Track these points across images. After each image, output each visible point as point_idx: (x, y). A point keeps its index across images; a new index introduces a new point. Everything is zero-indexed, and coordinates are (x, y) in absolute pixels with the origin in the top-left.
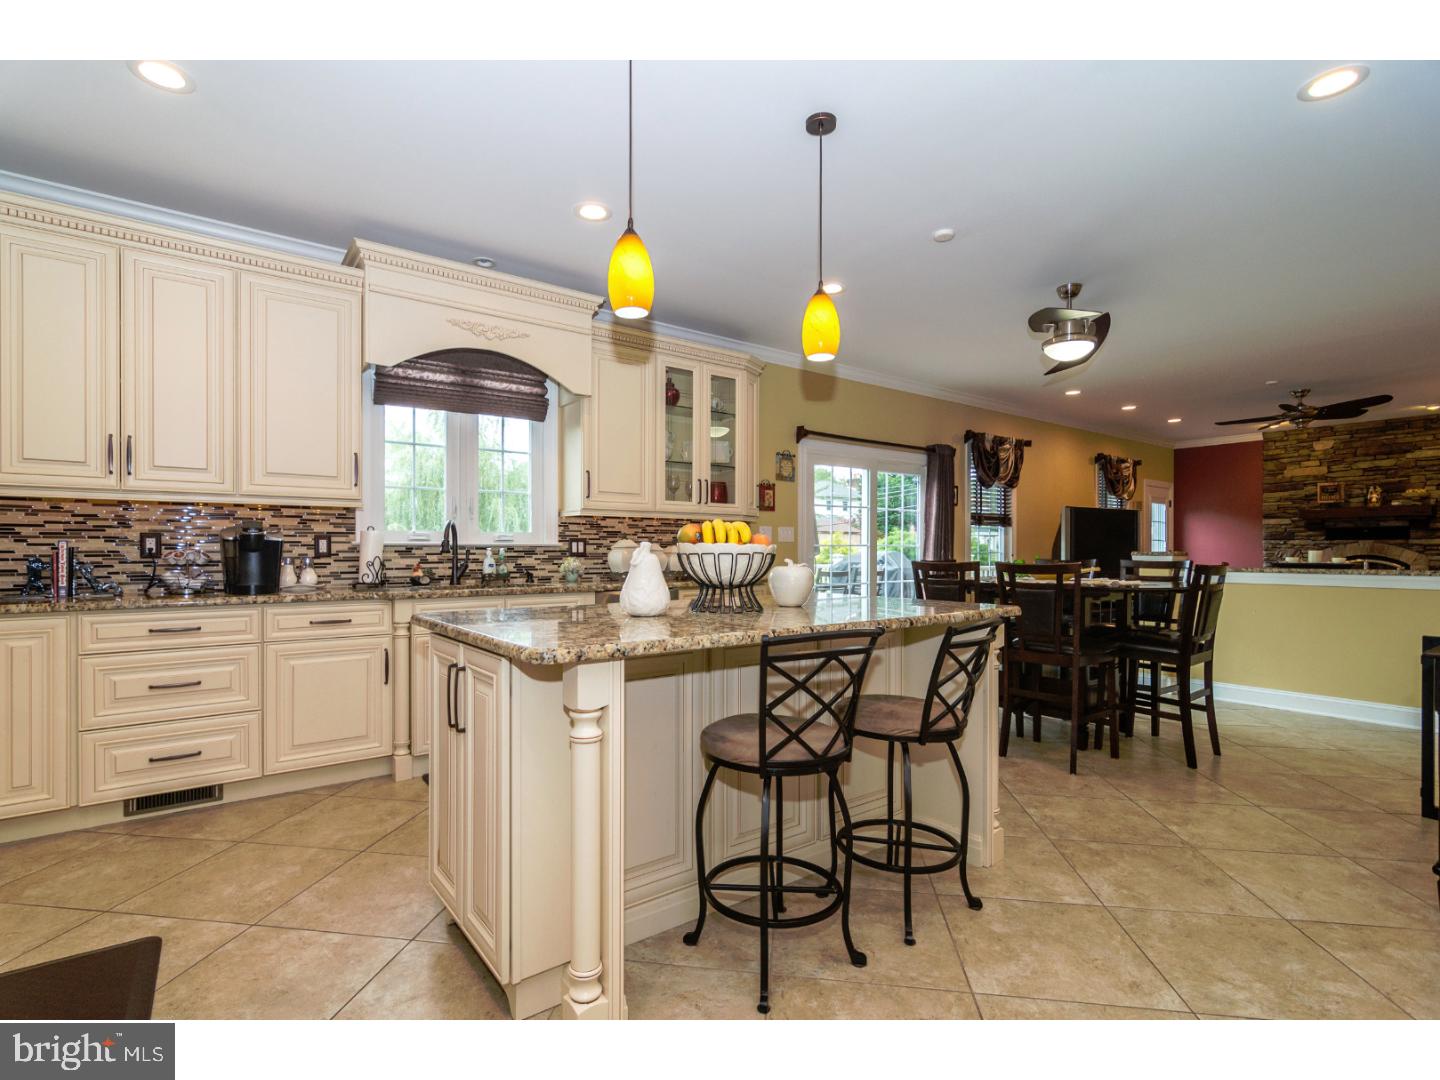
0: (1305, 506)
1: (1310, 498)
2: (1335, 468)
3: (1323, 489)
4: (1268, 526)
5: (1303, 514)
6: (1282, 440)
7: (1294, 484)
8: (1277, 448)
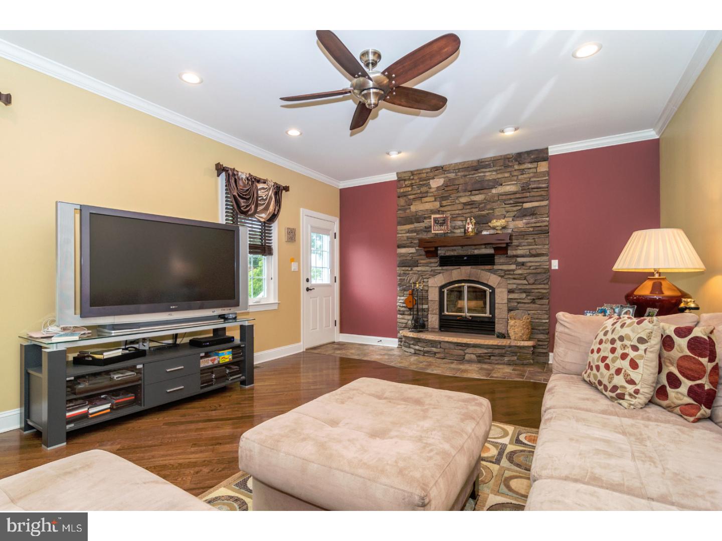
0: (424, 236)
1: (428, 229)
2: (444, 203)
3: (436, 220)
4: (401, 255)
5: (422, 243)
6: (409, 179)
7: (418, 218)
8: (406, 186)
